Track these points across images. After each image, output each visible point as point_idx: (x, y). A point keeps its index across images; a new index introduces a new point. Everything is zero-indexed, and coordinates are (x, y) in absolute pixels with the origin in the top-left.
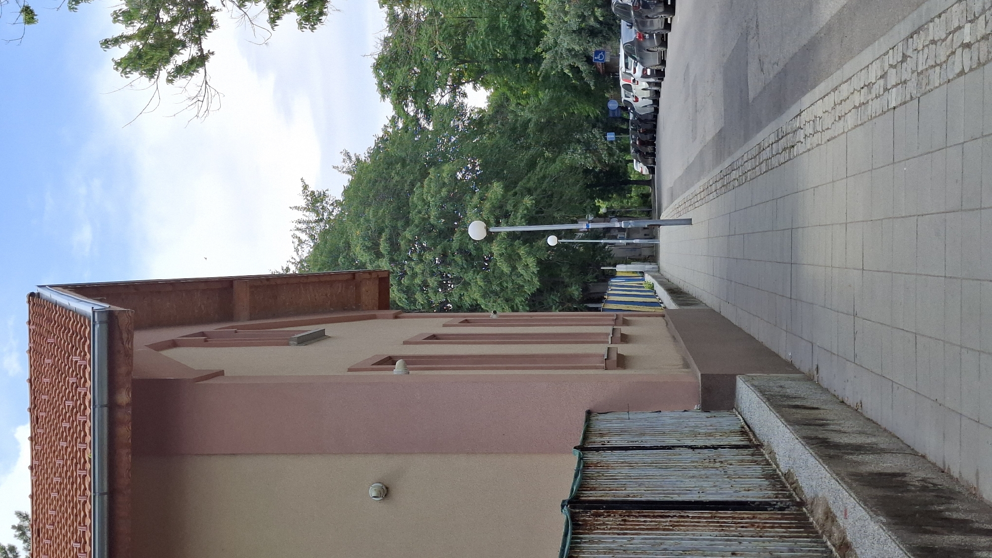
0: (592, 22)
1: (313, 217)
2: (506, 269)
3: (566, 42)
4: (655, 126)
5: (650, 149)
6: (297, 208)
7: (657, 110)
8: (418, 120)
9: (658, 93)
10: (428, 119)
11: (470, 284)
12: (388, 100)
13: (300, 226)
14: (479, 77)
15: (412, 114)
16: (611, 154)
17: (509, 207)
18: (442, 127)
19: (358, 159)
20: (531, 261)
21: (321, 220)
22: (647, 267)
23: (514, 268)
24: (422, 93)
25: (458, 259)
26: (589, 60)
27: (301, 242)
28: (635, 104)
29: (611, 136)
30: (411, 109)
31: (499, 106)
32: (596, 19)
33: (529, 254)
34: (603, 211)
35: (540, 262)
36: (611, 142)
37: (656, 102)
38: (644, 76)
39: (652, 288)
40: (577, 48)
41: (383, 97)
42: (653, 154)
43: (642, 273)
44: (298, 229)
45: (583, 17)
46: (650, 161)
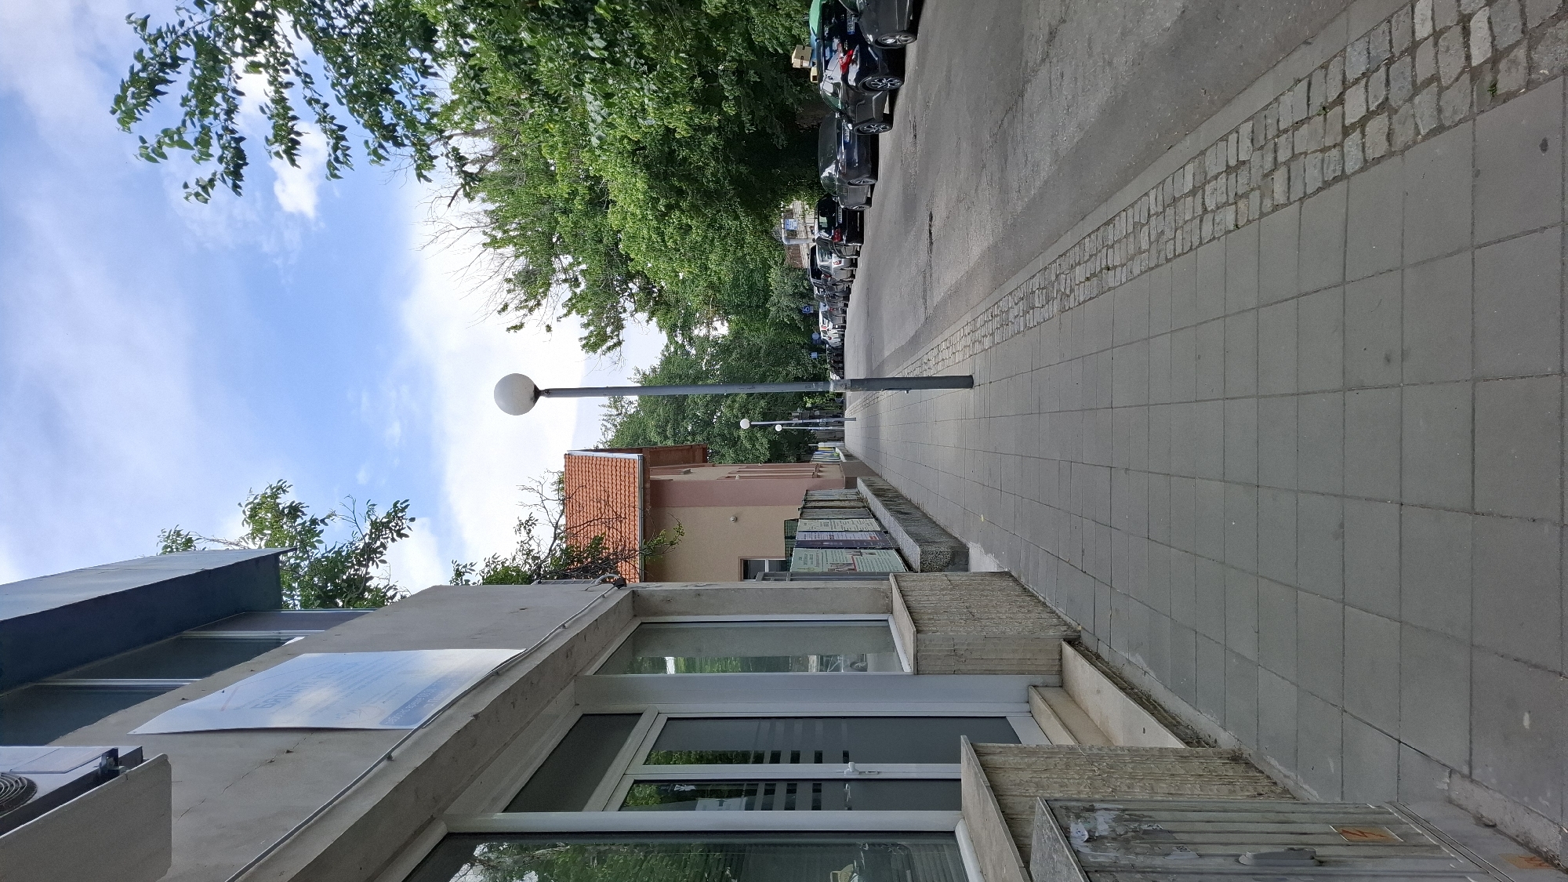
0: (802, 289)
1: (614, 412)
2: (749, 446)
3: (785, 302)
4: (843, 352)
5: (841, 365)
6: (604, 406)
7: (843, 344)
8: (684, 346)
9: (843, 335)
10: (690, 344)
11: (724, 456)
12: (664, 333)
13: (605, 418)
14: (725, 316)
15: (680, 342)
16: (814, 366)
17: (750, 407)
18: (702, 351)
19: (644, 374)
20: (765, 441)
21: (620, 414)
22: (838, 444)
23: (754, 445)
24: (686, 328)
25: (718, 439)
26: (800, 311)
27: (607, 429)
28: (829, 341)
29: (814, 355)
30: (679, 339)
31: (737, 335)
32: (804, 287)
33: (763, 436)
34: (809, 405)
35: (769, 441)
36: (815, 359)
37: (843, 340)
38: (834, 328)
39: (839, 455)
40: (792, 305)
41: (661, 330)
42: (843, 368)
43: (834, 448)
44: (603, 420)
45: (796, 286)
46: (841, 373)
